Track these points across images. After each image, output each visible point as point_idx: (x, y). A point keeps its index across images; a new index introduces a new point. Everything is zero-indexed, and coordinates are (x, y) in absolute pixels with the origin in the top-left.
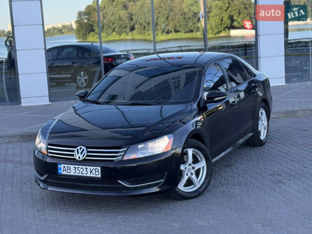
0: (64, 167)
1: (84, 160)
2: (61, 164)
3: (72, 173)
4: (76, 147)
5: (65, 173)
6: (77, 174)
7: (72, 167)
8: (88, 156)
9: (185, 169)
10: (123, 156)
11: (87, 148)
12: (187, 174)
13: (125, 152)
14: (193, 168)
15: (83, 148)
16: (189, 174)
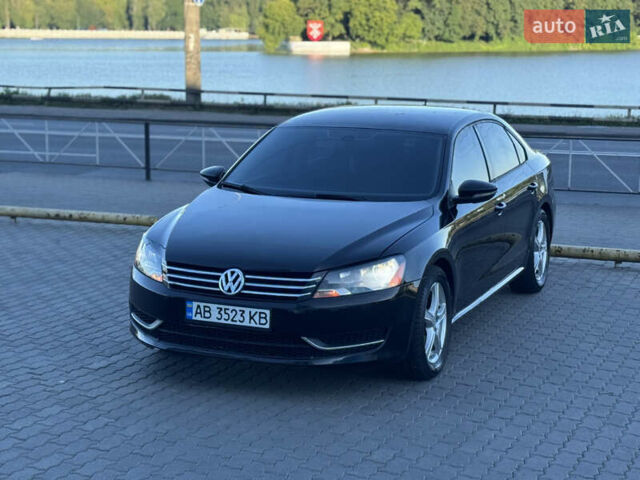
0: (199, 307)
1: (240, 295)
2: (191, 301)
3: (213, 319)
4: (222, 271)
5: (198, 318)
6: (222, 321)
7: (214, 307)
8: (245, 288)
10: (314, 291)
11: (245, 272)
13: (319, 284)
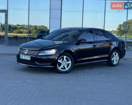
1: (27, 54)
2: (21, 55)
3: (23, 58)
4: (25, 50)
5: (21, 58)
7: (23, 56)
8: (28, 53)
9: (62, 62)
10: (38, 54)
11: (29, 50)
12: (63, 65)
13: (39, 52)
14: (66, 63)
15: (27, 50)
16: (64, 65)
